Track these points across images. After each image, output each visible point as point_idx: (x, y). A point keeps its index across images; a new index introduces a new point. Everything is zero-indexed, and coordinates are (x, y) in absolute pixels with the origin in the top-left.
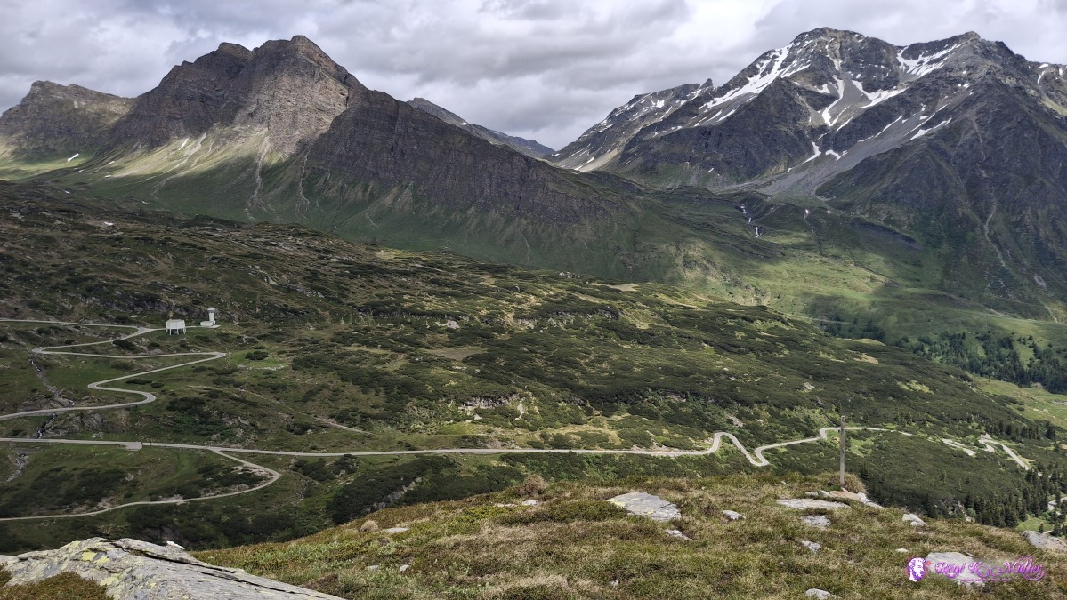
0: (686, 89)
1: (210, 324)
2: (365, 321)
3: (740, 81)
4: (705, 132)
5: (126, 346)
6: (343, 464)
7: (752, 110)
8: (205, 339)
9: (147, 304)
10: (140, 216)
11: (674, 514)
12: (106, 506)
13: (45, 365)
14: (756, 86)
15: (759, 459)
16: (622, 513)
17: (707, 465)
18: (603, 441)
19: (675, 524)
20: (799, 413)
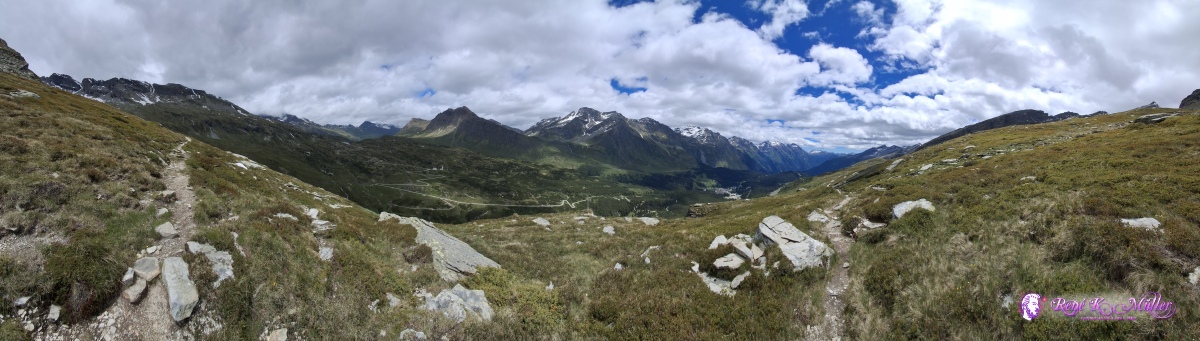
0: (554, 119)
1: (442, 169)
2: (476, 171)
3: (567, 117)
4: (559, 128)
5: (424, 173)
6: (469, 206)
7: (569, 124)
8: (440, 173)
9: (429, 164)
10: (430, 145)
11: (548, 223)
12: (418, 208)
13: (409, 175)
14: (571, 118)
15: (573, 206)
16: (535, 224)
17: (561, 209)
18: (534, 203)
19: (548, 226)
20: (581, 194)
